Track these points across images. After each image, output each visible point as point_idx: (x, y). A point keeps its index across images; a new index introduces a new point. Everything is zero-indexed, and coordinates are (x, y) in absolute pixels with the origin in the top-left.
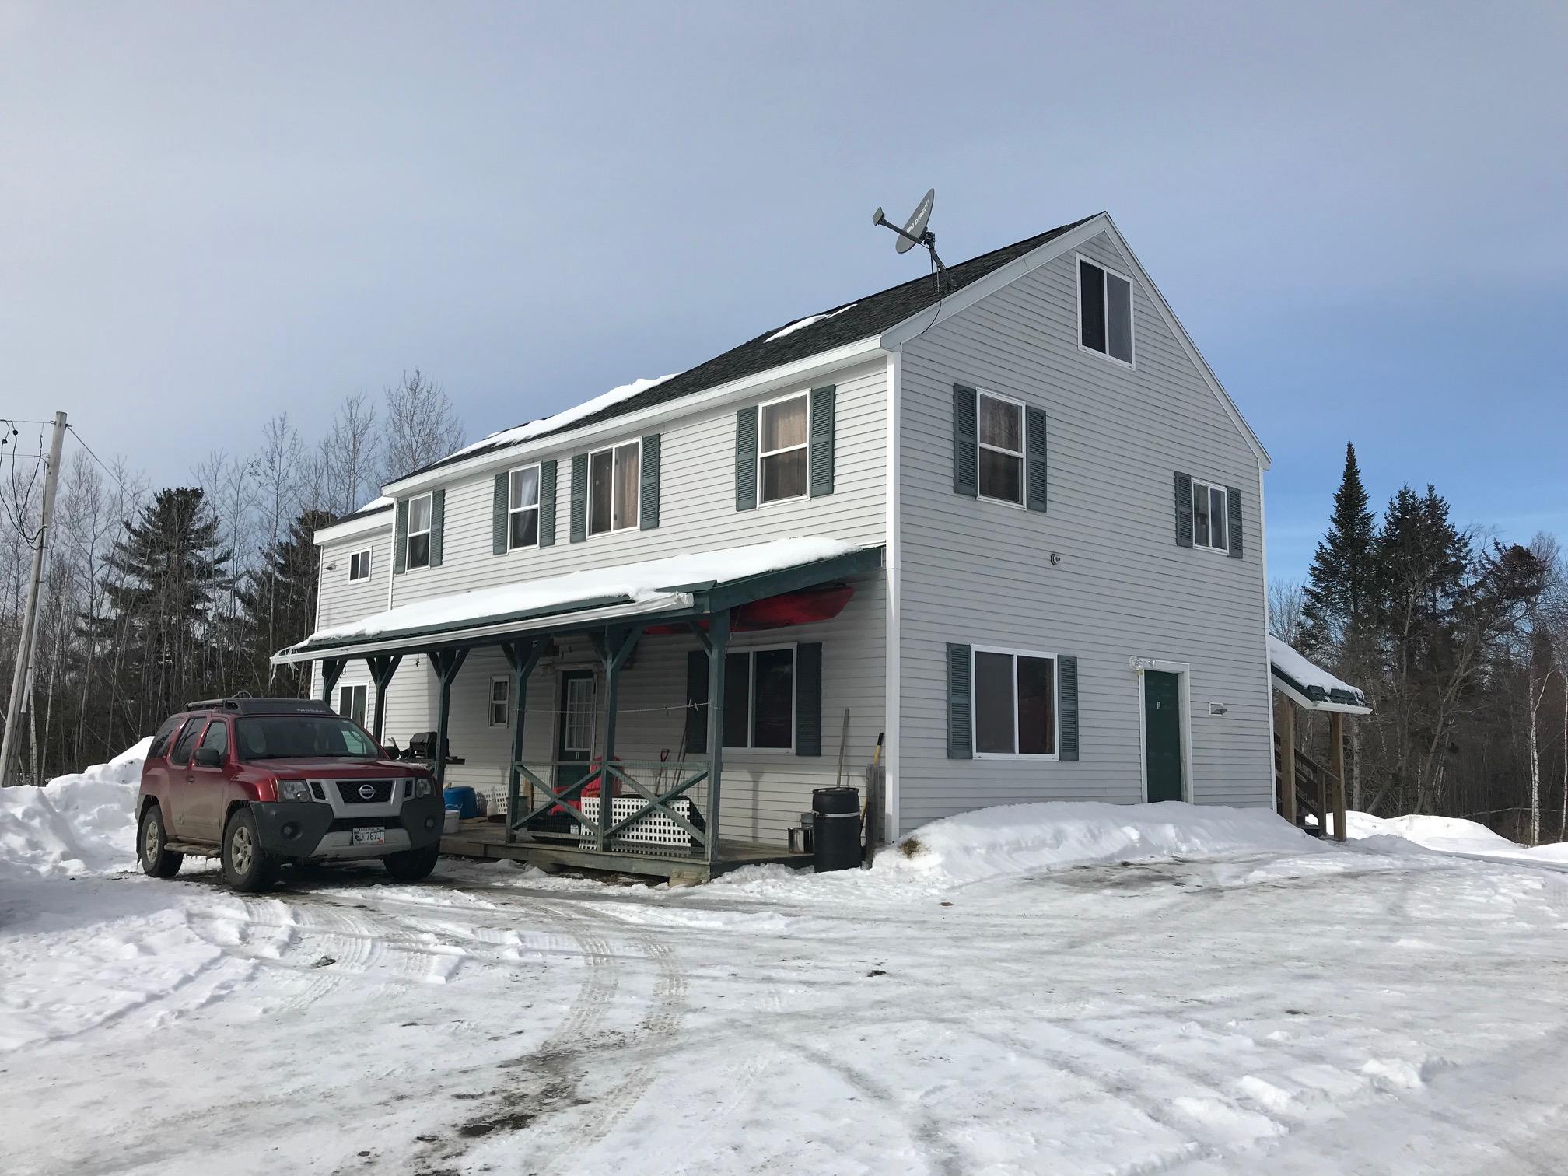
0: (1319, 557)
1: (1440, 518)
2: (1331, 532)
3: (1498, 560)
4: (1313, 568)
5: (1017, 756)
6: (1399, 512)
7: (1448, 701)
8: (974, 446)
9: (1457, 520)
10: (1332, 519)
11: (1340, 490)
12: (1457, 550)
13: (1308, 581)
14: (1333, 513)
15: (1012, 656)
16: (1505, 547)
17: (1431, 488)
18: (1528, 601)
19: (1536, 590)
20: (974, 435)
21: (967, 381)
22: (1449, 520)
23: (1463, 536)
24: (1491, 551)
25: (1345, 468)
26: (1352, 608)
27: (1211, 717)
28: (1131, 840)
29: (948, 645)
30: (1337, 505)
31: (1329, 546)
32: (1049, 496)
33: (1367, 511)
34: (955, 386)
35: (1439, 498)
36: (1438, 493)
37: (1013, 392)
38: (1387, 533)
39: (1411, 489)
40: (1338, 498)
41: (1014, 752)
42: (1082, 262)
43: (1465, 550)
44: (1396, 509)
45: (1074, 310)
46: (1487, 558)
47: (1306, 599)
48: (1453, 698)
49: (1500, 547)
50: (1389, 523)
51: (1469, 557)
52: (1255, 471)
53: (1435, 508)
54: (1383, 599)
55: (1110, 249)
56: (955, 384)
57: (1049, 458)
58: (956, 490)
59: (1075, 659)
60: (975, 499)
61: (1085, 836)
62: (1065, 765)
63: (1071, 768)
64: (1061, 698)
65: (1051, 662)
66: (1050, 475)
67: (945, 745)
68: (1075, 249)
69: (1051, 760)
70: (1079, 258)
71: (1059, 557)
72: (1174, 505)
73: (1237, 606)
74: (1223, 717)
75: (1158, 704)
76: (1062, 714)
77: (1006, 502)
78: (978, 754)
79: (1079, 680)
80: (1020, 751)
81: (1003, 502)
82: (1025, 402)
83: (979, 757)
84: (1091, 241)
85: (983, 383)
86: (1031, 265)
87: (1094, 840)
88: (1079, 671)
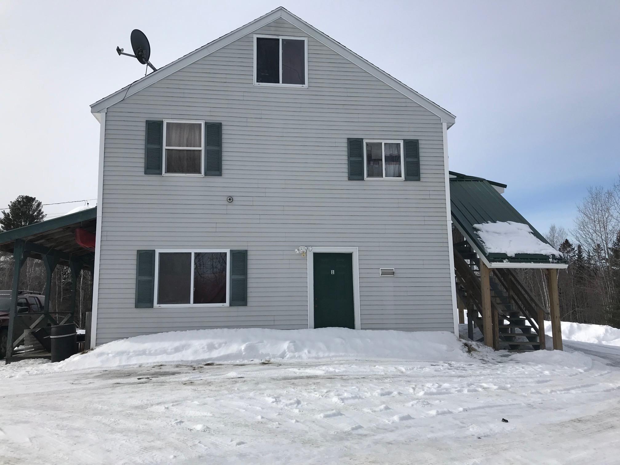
5: (192, 305)
8: (160, 149)
15: (190, 253)
20: (161, 144)
21: (155, 117)
27: (381, 277)
29: (138, 251)
32: (224, 167)
37: (194, 117)
41: (190, 303)
42: (258, 39)
45: (250, 65)
52: (438, 126)
55: (286, 26)
56: (146, 121)
57: (226, 147)
58: (146, 173)
59: (246, 251)
60: (161, 175)
61: (203, 348)
62: (235, 308)
63: (239, 310)
64: (232, 272)
65: (225, 254)
66: (226, 156)
67: (133, 301)
68: (253, 33)
69: (223, 306)
70: (255, 37)
71: (234, 198)
72: (346, 158)
73: (414, 210)
74: (395, 276)
75: (332, 272)
76: (232, 281)
77: (187, 174)
78: (159, 305)
79: (249, 262)
80: (195, 302)
81: (184, 174)
82: (204, 121)
83: (160, 307)
84: (268, 26)
85: (170, 116)
86: (213, 49)
87: (207, 351)
88: (249, 257)
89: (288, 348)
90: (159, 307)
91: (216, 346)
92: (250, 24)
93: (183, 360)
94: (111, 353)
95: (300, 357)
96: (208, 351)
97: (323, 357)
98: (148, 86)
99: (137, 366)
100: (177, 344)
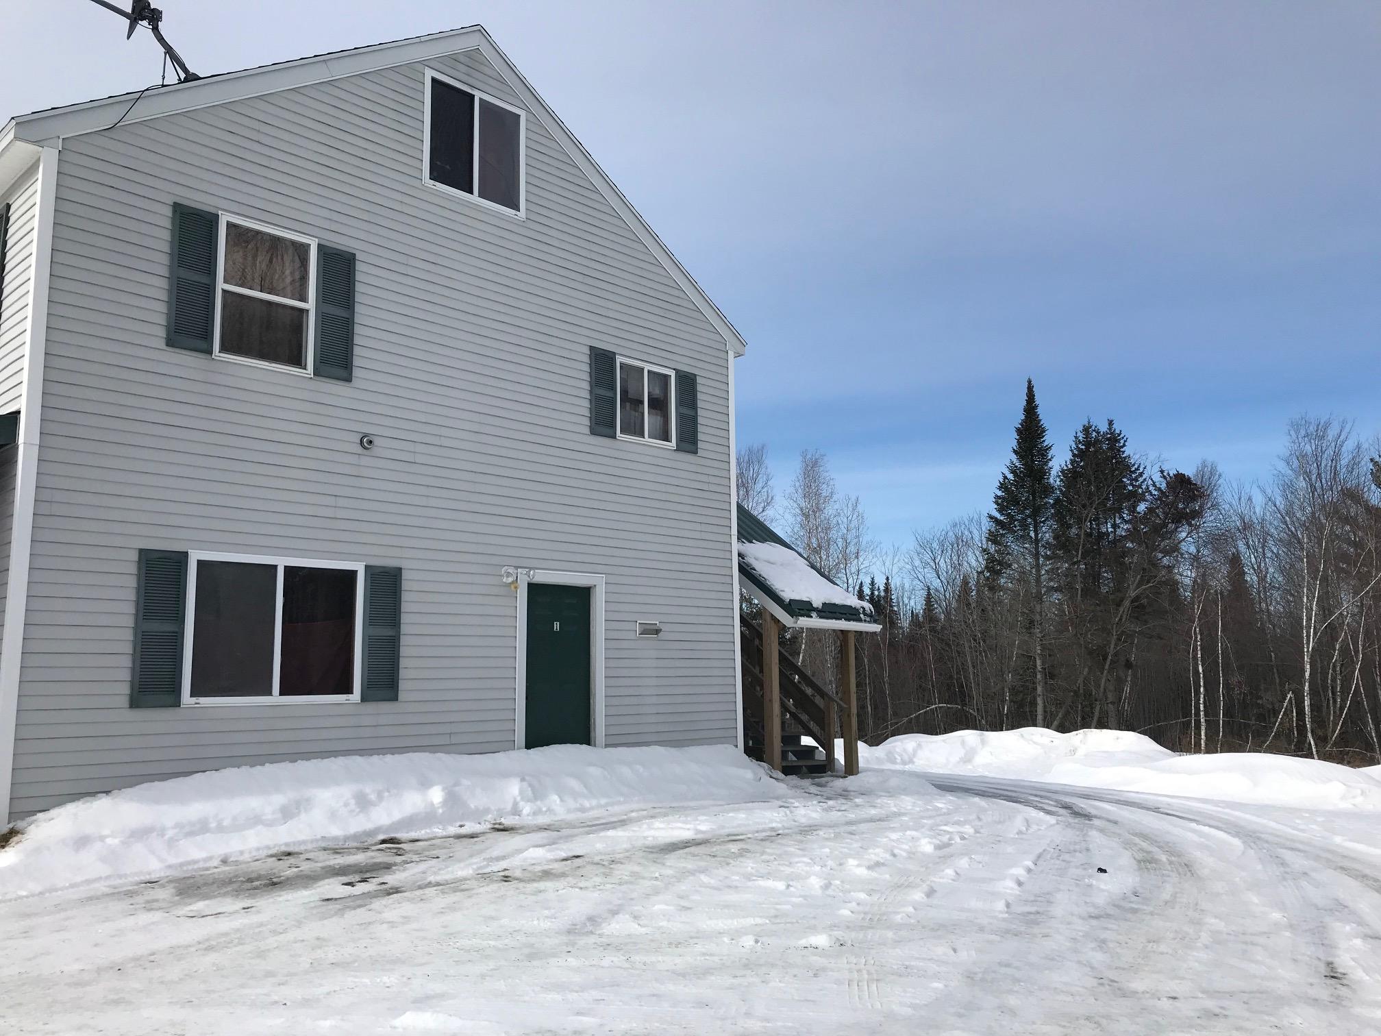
0: (1002, 486)
1: (1119, 451)
2: (1012, 463)
3: (1164, 486)
4: (997, 497)
5: (276, 698)
6: (1083, 445)
7: (1121, 619)
8: (211, 288)
9: (1132, 451)
10: (1015, 452)
11: (1021, 424)
12: (1133, 480)
13: (993, 509)
14: (1014, 444)
15: (276, 567)
16: (1169, 475)
17: (1111, 423)
18: (1190, 525)
19: (1197, 514)
20: (212, 273)
21: (200, 200)
22: (1128, 451)
23: (1139, 467)
24: (1157, 477)
25: (1025, 403)
26: (1032, 534)
27: (640, 639)
28: (432, 804)
29: (141, 551)
30: (1018, 437)
31: (1011, 476)
32: (357, 361)
33: (1045, 444)
34: (176, 206)
35: (1117, 431)
36: (1117, 427)
37: (298, 226)
38: (1072, 465)
39: (1094, 422)
40: (1018, 431)
41: (270, 694)
42: (434, 80)
43: (1141, 479)
44: (1080, 442)
45: (418, 135)
46: (1154, 485)
47: (993, 525)
48: (1125, 616)
49: (1165, 474)
50: (1074, 455)
51: (1144, 487)
52: (723, 355)
53: (1114, 440)
54: (1069, 527)
55: (486, 70)
56: (174, 203)
57: (362, 314)
58: (170, 343)
59: (399, 571)
60: (208, 356)
61: (346, 805)
62: (372, 707)
63: (382, 711)
64: (369, 621)
65: (353, 574)
66: (362, 336)
67: (125, 689)
68: (425, 63)
69: (347, 702)
70: (429, 74)
71: (377, 441)
72: (586, 386)
73: (688, 509)
74: (659, 638)
75: (555, 625)
76: (368, 641)
77: (274, 365)
78: (194, 700)
79: (405, 597)
80: (283, 692)
81: (267, 364)
82: (317, 240)
83: (198, 704)
84: (454, 58)
85: (235, 208)
86: (341, 70)
87: (358, 810)
88: (405, 585)
89: (521, 792)
90: (196, 704)
91: (373, 797)
92: (418, 40)
93: (325, 837)
94: (112, 836)
95: (549, 810)
96: (360, 812)
97: (592, 808)
98: (179, 111)
99: (216, 863)
100: (279, 800)
